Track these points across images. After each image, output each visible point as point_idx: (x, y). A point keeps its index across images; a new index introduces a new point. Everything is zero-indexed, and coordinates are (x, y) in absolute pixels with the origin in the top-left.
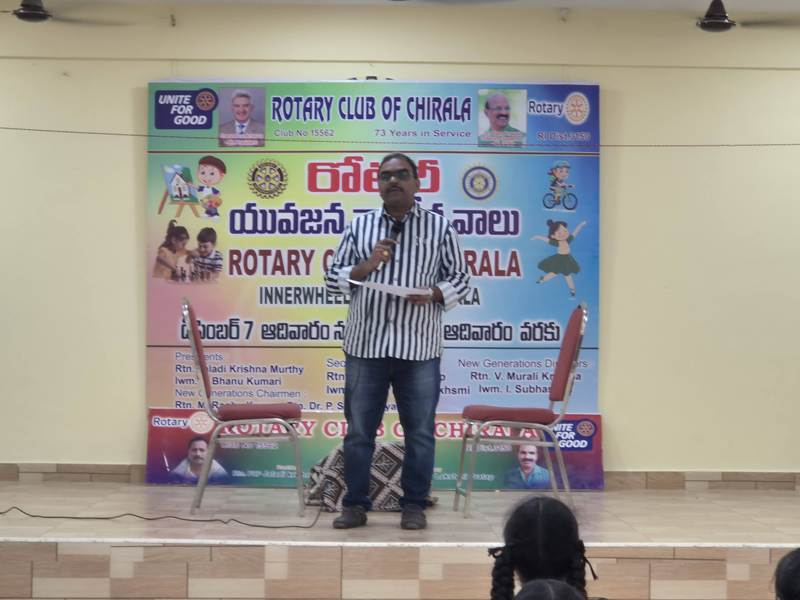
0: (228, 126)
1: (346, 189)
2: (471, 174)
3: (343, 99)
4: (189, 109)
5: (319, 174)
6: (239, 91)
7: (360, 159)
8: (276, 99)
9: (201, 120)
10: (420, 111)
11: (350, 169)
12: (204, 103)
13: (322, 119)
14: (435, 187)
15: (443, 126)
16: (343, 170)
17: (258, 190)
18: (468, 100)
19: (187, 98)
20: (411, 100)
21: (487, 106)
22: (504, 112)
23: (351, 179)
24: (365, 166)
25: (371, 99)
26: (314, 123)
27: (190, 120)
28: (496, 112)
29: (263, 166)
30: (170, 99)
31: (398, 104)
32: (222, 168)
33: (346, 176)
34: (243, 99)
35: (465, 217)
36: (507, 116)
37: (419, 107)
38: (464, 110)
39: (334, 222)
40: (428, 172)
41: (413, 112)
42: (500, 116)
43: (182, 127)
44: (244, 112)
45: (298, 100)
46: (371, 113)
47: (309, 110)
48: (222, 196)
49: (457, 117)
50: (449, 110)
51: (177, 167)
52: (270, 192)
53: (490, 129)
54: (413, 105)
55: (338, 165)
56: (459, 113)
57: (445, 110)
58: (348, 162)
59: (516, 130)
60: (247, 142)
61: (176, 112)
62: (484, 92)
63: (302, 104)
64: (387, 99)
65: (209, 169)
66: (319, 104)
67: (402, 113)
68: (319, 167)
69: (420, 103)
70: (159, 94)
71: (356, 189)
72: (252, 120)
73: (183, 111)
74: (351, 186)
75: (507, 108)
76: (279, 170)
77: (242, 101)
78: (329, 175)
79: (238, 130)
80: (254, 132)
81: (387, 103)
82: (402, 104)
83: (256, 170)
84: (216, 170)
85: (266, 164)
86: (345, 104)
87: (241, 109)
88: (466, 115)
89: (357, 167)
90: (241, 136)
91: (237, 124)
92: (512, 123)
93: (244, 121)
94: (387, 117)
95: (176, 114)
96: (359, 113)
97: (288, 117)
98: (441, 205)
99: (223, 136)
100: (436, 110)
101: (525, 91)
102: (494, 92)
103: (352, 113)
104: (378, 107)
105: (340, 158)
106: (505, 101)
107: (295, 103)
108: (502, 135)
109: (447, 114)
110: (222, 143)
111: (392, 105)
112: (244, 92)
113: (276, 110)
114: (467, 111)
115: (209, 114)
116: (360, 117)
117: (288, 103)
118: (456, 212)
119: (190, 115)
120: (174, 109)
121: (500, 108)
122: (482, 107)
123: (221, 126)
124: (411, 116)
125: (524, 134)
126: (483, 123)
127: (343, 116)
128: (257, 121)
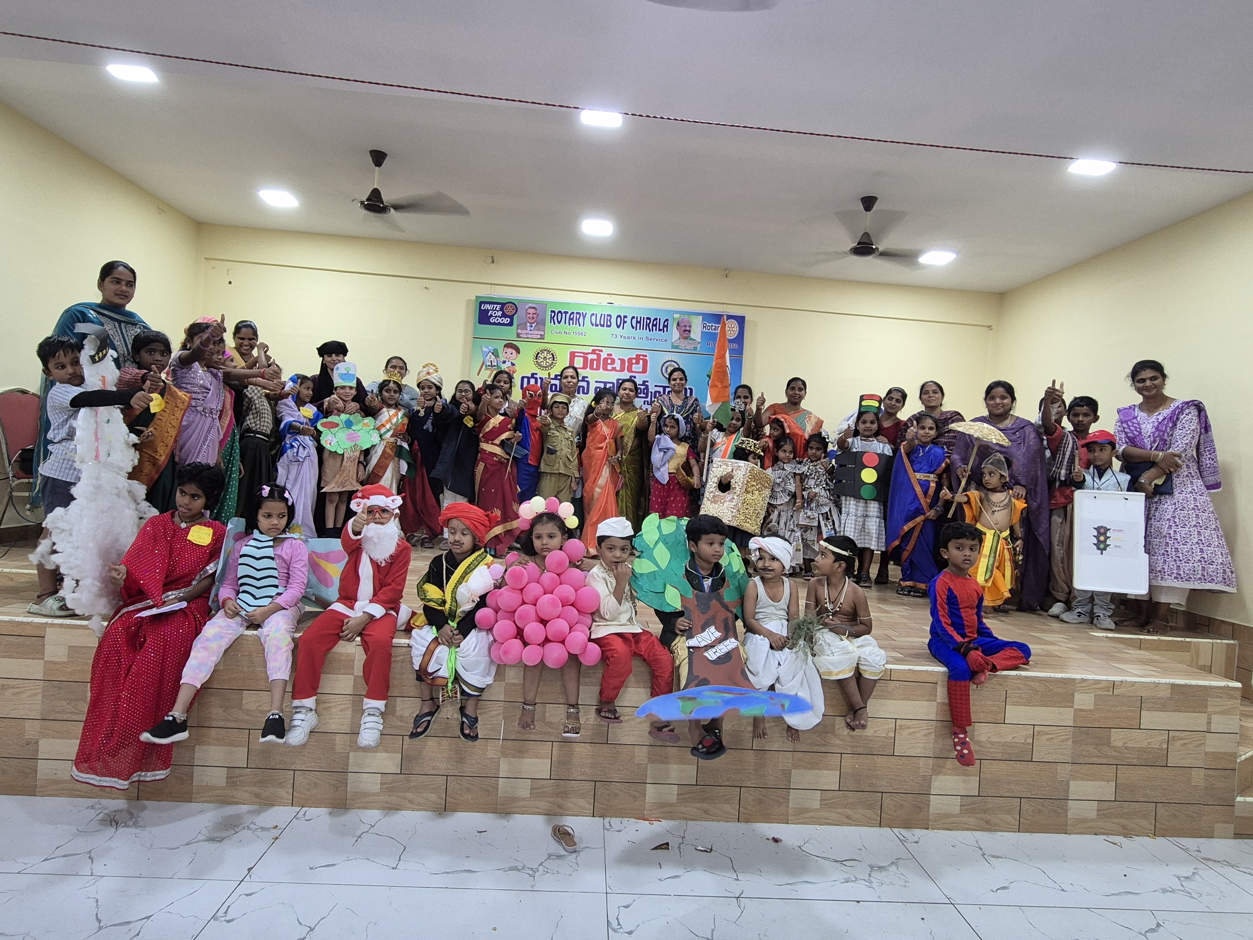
0: (522, 326)
1: (592, 368)
2: (666, 364)
3: (593, 314)
4: (500, 313)
5: (576, 358)
6: (530, 305)
7: (602, 351)
8: (552, 311)
9: (506, 321)
10: (638, 325)
11: (595, 357)
12: (509, 311)
13: (580, 325)
14: (644, 371)
15: (651, 334)
16: (590, 357)
17: (539, 365)
18: (667, 320)
19: (499, 306)
20: (633, 318)
21: (678, 325)
22: (688, 328)
23: (595, 362)
24: (604, 355)
25: (610, 316)
26: (574, 327)
27: (500, 320)
28: (683, 329)
29: (542, 351)
30: (488, 307)
31: (626, 319)
32: (518, 351)
33: (592, 360)
34: (533, 310)
35: (661, 390)
36: (689, 331)
37: (637, 322)
38: (664, 326)
39: (583, 387)
40: (641, 361)
41: (634, 325)
42: (685, 331)
43: (494, 324)
44: (533, 318)
45: (566, 313)
46: (609, 324)
47: (572, 319)
48: (516, 367)
49: (660, 330)
50: (656, 325)
51: (490, 348)
52: (545, 367)
53: (679, 338)
54: (634, 321)
55: (588, 354)
56: (661, 328)
57: (653, 325)
58: (594, 352)
59: (694, 340)
60: (534, 336)
61: (491, 315)
62: (677, 316)
63: (568, 315)
64: (619, 316)
65: (510, 350)
66: (578, 316)
67: (628, 325)
68: (576, 354)
69: (639, 320)
70: (481, 303)
71: (598, 368)
72: (537, 323)
73: (496, 314)
74: (595, 367)
75: (690, 326)
76: (552, 354)
77: (531, 311)
78: (582, 359)
79: (528, 328)
80: (538, 330)
81: (619, 319)
82: (628, 320)
83: (538, 353)
84: (514, 352)
85: (545, 350)
86: (594, 318)
87: (531, 315)
88: (665, 329)
89: (599, 356)
90: (530, 332)
91: (528, 324)
92: (692, 335)
93: (533, 323)
94: (618, 327)
95: (491, 316)
96: (602, 323)
97: (559, 322)
98: (647, 382)
99: (519, 331)
100: (648, 325)
101: (701, 317)
102: (683, 317)
103: (598, 323)
104: (613, 321)
105: (590, 350)
106: (689, 322)
107: (564, 315)
108: (686, 342)
109: (654, 328)
110: (518, 335)
111: (622, 320)
112: (534, 306)
113: (552, 318)
114: (667, 326)
115: (511, 317)
116: (603, 326)
117: (560, 314)
118: (655, 386)
119: (500, 318)
120: (490, 313)
121: (685, 326)
122: (675, 325)
123: (518, 325)
124: (633, 327)
125: (699, 343)
126: (675, 334)
127: (593, 325)
128: (540, 324)
